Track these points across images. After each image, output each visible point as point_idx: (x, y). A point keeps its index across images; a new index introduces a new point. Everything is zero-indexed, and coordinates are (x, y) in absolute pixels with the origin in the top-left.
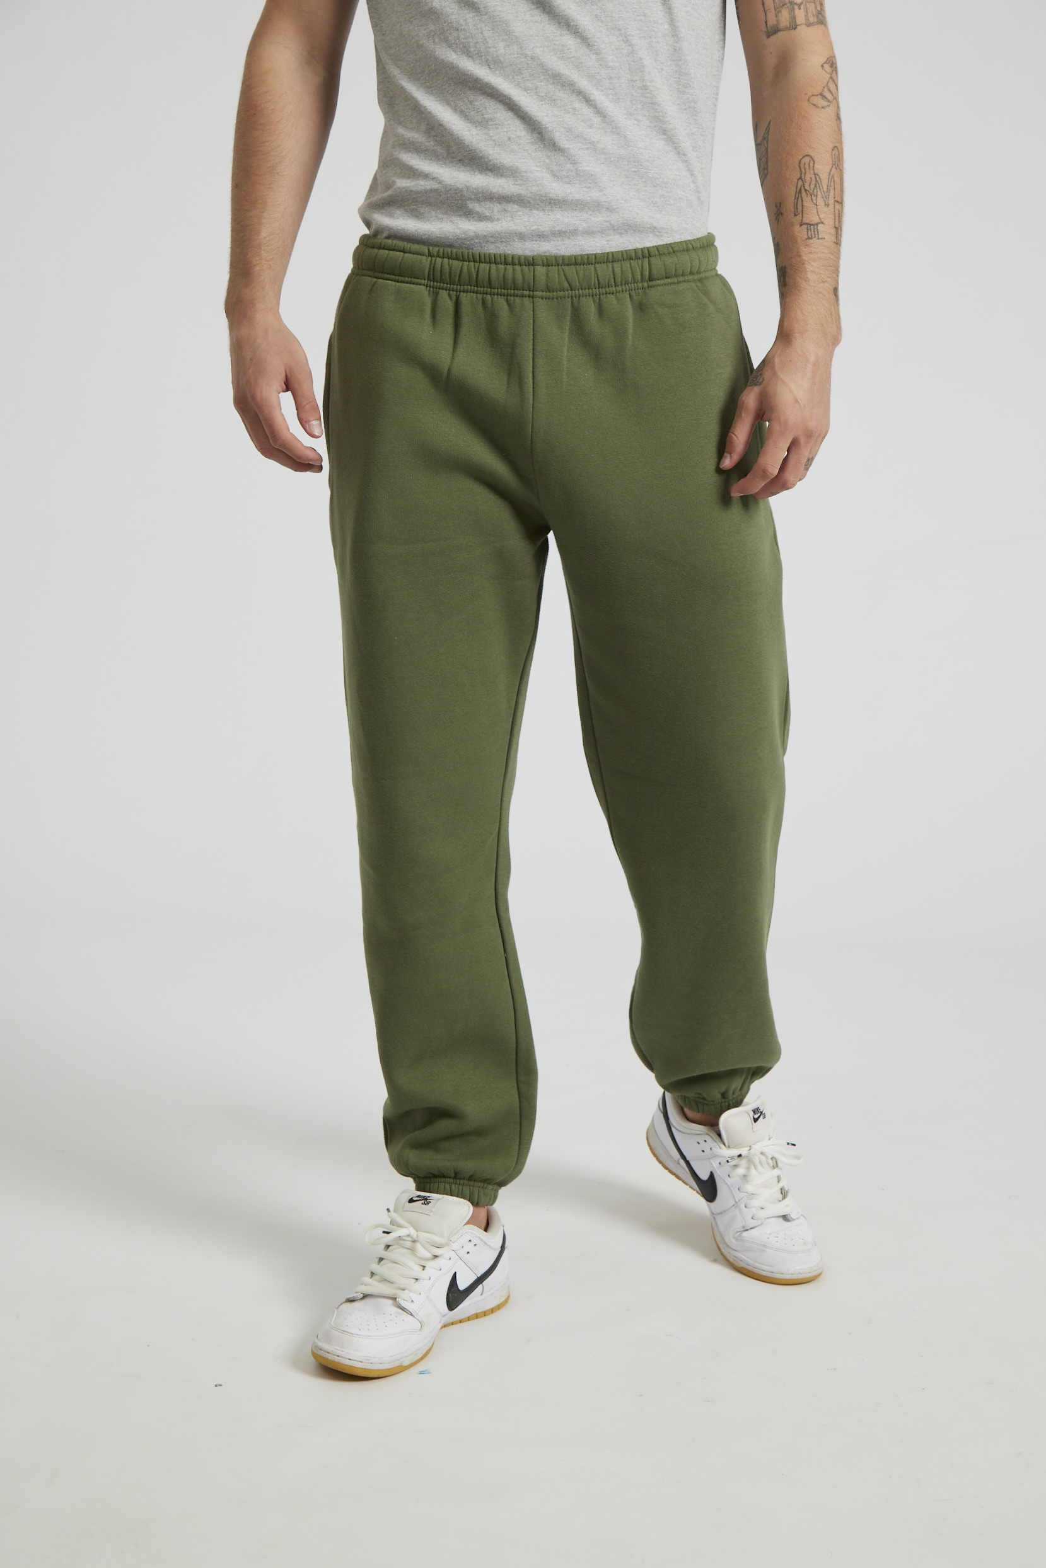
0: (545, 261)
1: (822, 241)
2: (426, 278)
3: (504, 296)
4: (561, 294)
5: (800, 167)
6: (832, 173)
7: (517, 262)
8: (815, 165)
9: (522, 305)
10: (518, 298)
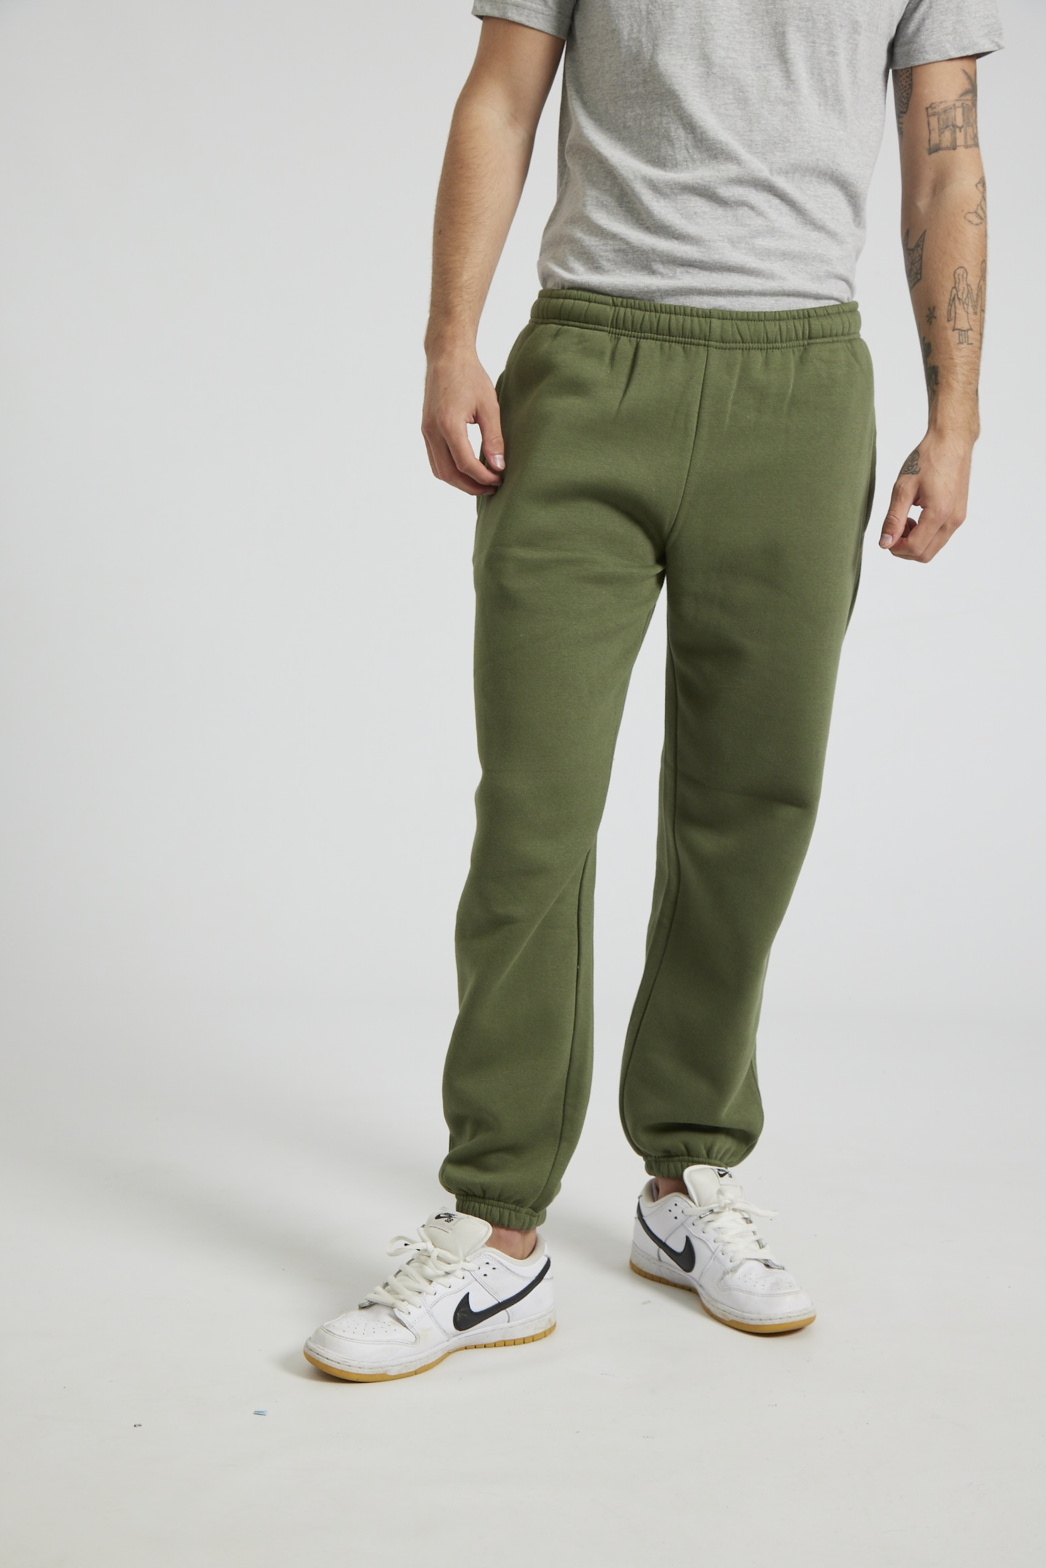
0: (721, 315)
1: (970, 346)
2: (610, 325)
3: (682, 343)
4: (733, 345)
5: (955, 277)
7: (695, 314)
9: (697, 352)
10: (695, 346)
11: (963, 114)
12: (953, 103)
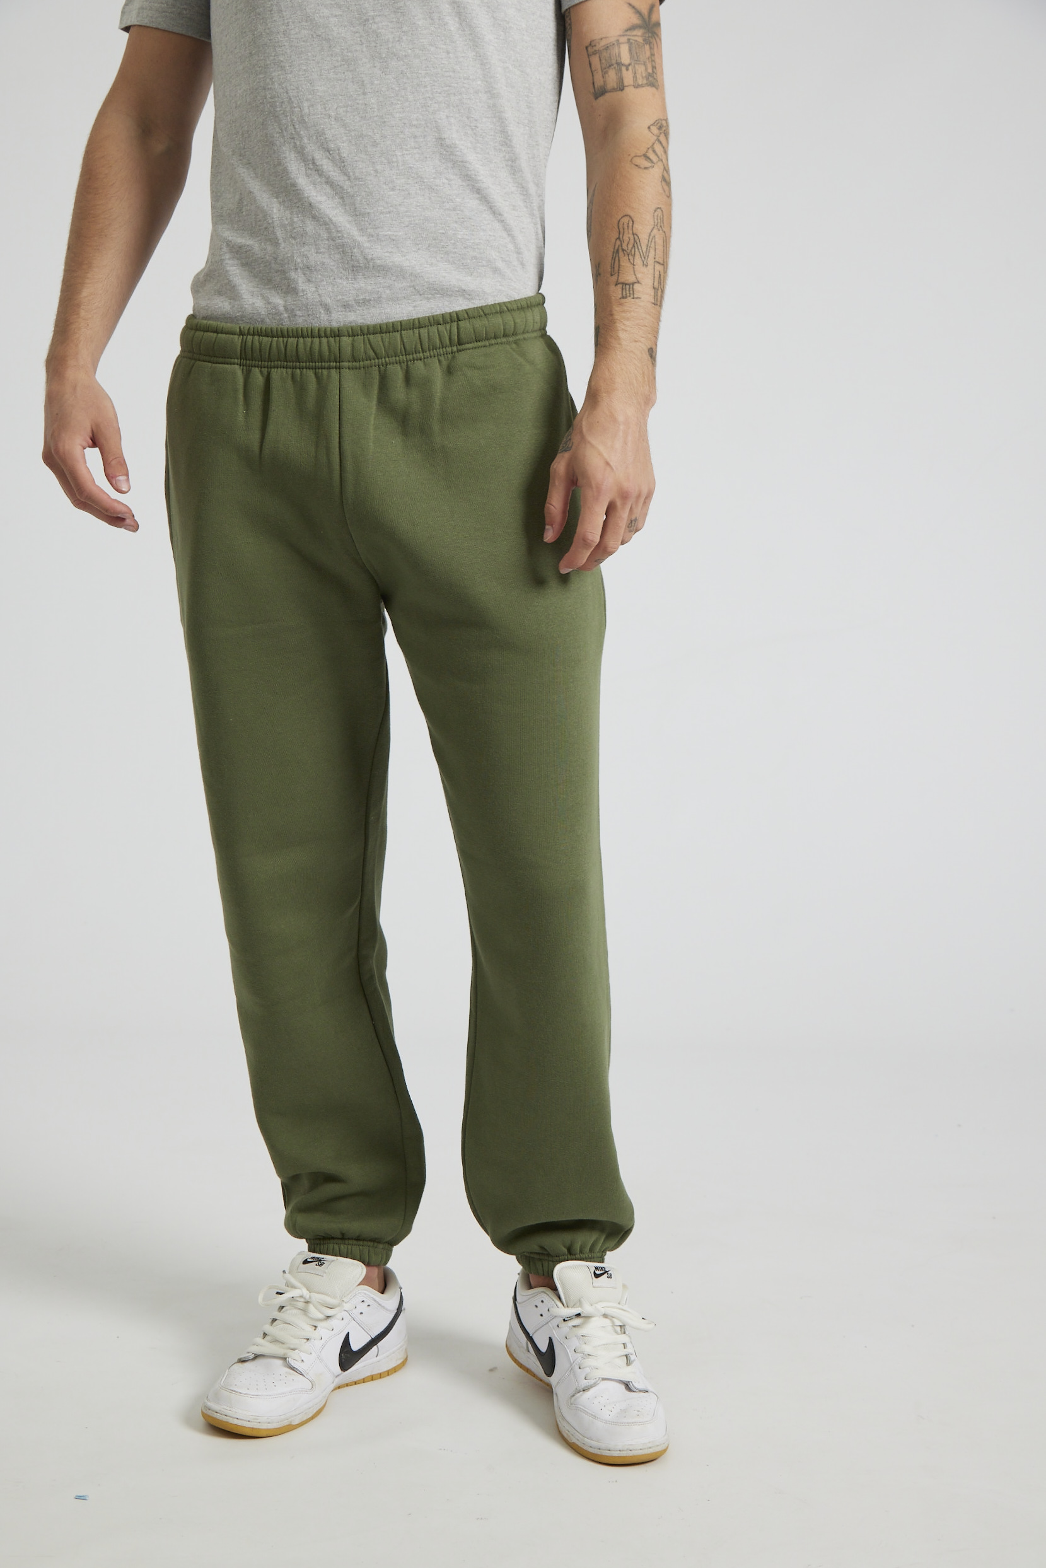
0: (351, 331)
1: (637, 300)
2: (237, 356)
3: (312, 369)
4: (368, 363)
5: (618, 226)
6: (652, 234)
7: (324, 334)
8: (635, 226)
9: (329, 376)
10: (326, 370)
11: (630, 50)
12: (615, 39)
